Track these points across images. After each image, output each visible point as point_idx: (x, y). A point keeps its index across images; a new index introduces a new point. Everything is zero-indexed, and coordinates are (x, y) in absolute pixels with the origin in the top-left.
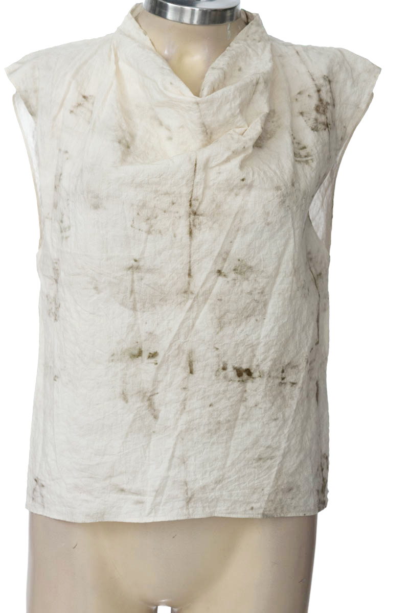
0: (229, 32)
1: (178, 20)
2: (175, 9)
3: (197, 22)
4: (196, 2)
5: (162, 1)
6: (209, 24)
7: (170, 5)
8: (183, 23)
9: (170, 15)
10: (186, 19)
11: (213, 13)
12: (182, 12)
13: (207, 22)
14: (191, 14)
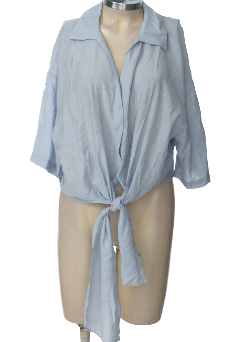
0: (138, 13)
1: (117, 8)
2: (116, 4)
3: (125, 9)
4: (125, 1)
5: (111, 1)
6: (129, 10)
7: (113, 2)
8: (119, 10)
9: (114, 7)
10: (120, 8)
11: (131, 5)
12: (118, 5)
13: (128, 9)
14: (122, 6)
